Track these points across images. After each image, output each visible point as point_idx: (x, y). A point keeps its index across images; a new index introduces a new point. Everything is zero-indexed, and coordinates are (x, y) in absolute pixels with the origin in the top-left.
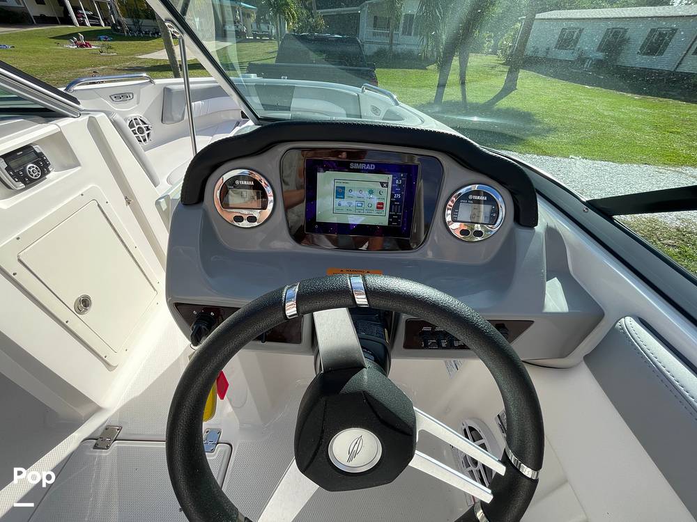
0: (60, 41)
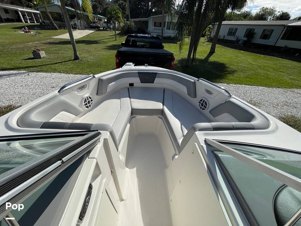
0: (17, 30)
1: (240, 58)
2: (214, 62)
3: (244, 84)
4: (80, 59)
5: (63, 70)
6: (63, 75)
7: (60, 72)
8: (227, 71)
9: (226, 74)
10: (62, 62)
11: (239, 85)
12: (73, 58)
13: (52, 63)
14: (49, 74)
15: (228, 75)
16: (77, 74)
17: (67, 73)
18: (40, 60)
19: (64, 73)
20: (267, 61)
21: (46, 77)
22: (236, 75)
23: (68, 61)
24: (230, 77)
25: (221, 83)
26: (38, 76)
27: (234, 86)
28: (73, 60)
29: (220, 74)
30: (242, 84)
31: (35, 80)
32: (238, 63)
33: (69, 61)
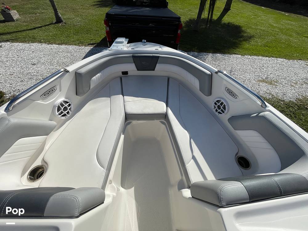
1: (259, 18)
2: (229, 23)
3: (261, 56)
4: (64, 21)
5: (44, 39)
6: (44, 45)
7: (41, 42)
8: (242, 37)
9: (241, 41)
10: (41, 27)
11: (256, 57)
12: (55, 21)
13: (30, 28)
14: (27, 45)
15: (244, 42)
16: (61, 44)
17: (49, 42)
18: (12, 24)
19: (45, 43)
20: (291, 21)
21: (24, 50)
22: (252, 42)
23: (48, 25)
24: (246, 45)
25: (235, 54)
26: (13, 48)
27: (250, 59)
28: (56, 23)
29: (234, 41)
30: (258, 56)
31: (10, 54)
32: (257, 25)
33: (51, 24)
